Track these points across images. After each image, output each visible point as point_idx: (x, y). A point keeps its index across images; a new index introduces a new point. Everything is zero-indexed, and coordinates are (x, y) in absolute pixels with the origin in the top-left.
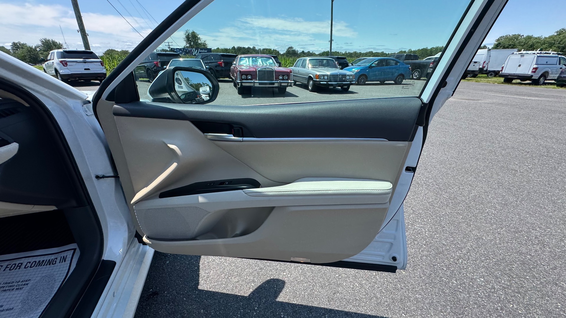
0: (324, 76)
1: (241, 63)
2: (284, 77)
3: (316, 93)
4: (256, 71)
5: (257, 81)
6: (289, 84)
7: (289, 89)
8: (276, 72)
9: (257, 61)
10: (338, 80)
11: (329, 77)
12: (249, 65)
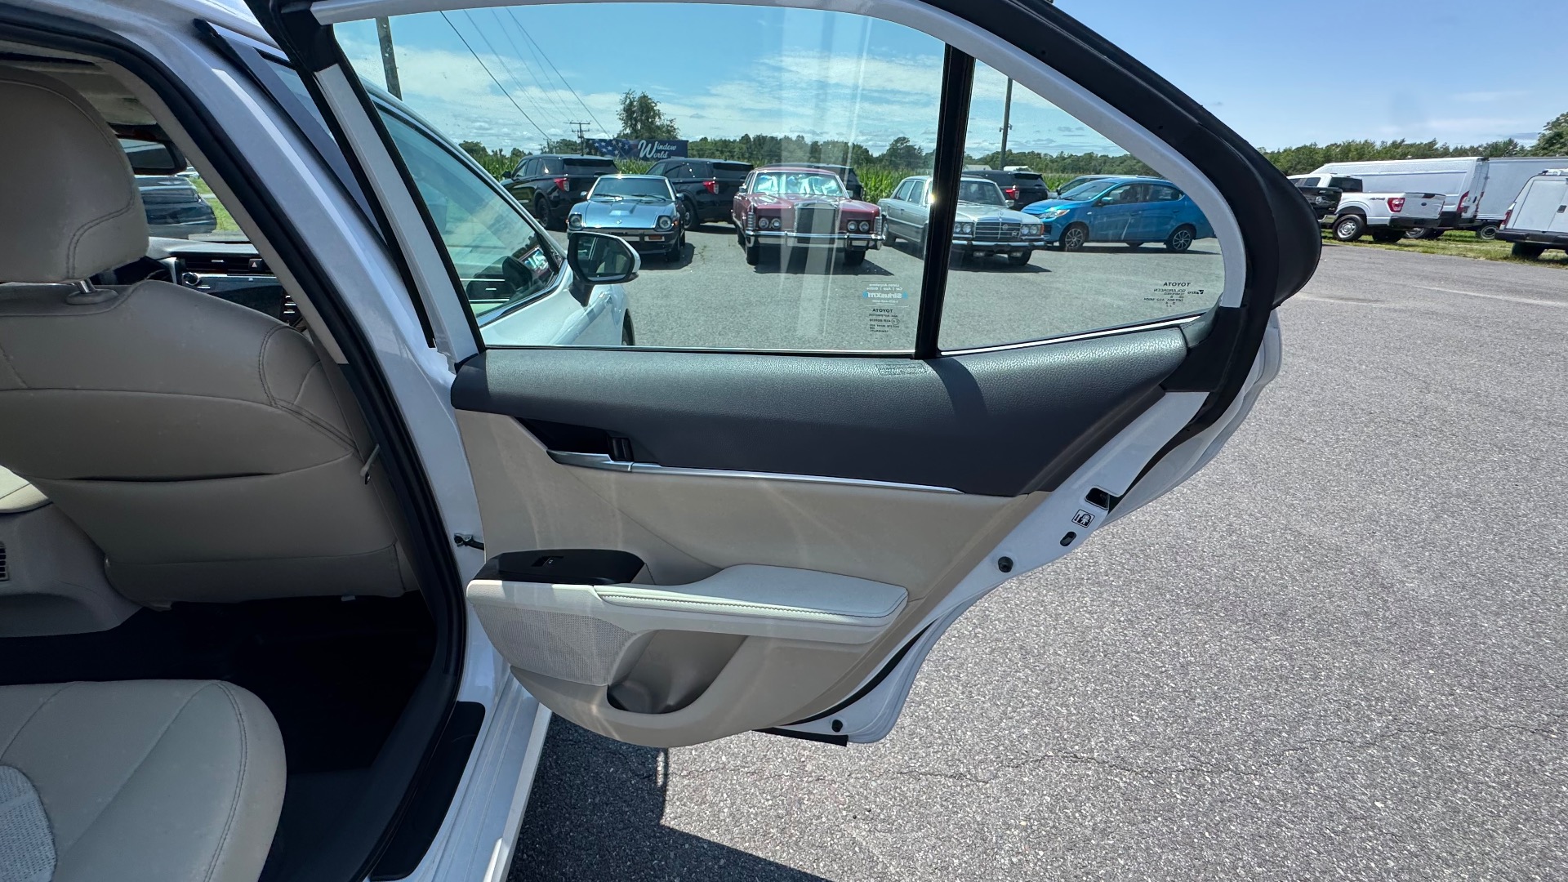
0: (962, 224)
1: (761, 187)
2: (861, 224)
4: (793, 211)
5: (793, 234)
6: (873, 244)
7: (871, 256)
8: (841, 212)
9: (798, 183)
10: (999, 236)
11: (975, 228)
12: (779, 193)
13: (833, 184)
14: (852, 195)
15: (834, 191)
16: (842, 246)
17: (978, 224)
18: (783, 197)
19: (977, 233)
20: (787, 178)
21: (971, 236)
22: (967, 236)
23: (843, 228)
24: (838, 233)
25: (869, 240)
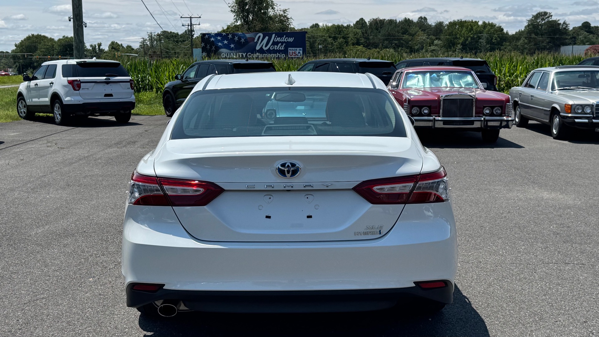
0: (583, 106)
1: (409, 84)
2: (495, 109)
3: (566, 142)
4: (439, 101)
5: (440, 118)
6: (504, 124)
7: (504, 134)
8: (477, 100)
9: (440, 79)
11: (595, 109)
12: (424, 88)
13: (469, 79)
14: (486, 87)
15: (471, 84)
16: (480, 127)
17: (597, 105)
18: (428, 90)
19: (596, 113)
20: (430, 75)
21: (591, 115)
22: (588, 115)
23: (480, 113)
24: (476, 117)
25: (502, 121)
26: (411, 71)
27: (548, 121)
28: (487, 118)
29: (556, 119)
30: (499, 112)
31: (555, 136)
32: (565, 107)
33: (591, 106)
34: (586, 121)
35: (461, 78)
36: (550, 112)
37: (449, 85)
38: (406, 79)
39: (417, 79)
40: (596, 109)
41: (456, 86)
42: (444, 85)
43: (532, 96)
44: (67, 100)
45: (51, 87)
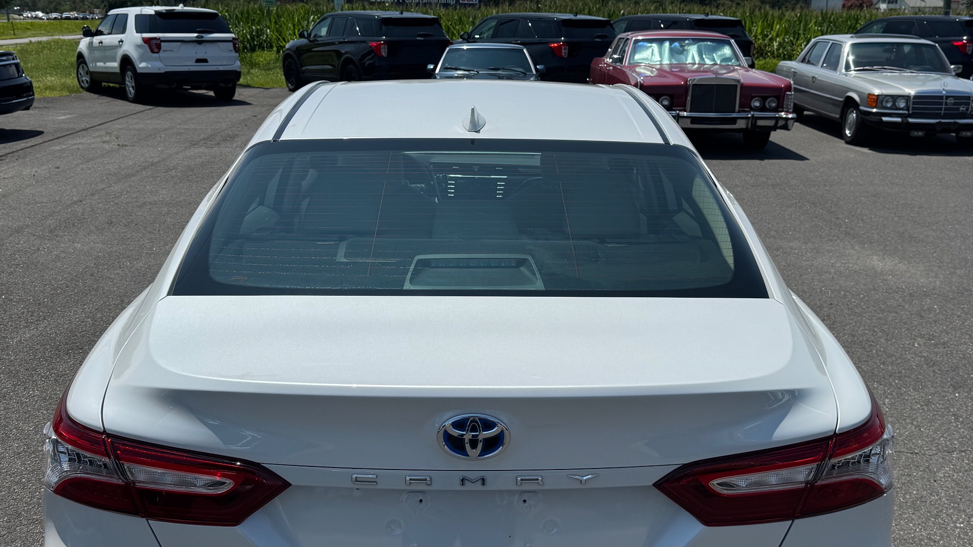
0: (894, 98)
1: (637, 57)
2: (768, 101)
3: (866, 150)
4: (686, 87)
5: (685, 114)
6: (781, 123)
7: (777, 137)
8: (744, 88)
9: (684, 50)
10: (943, 112)
11: (911, 103)
12: (661, 64)
13: (727, 51)
15: (730, 59)
16: (745, 127)
17: (916, 97)
18: (667, 68)
19: (914, 108)
20: (670, 44)
21: (906, 112)
22: (901, 112)
23: (745, 105)
24: (739, 112)
25: (778, 119)
26: (640, 38)
27: (838, 116)
28: (757, 114)
29: (851, 116)
30: (774, 105)
31: (848, 139)
32: (868, 97)
33: (907, 98)
34: (899, 120)
35: (714, 50)
36: (842, 104)
37: (697, 60)
38: (634, 51)
39: (650, 50)
40: (914, 103)
41: (708, 62)
42: (689, 60)
43: (813, 77)
44: (142, 66)
45: (120, 46)
